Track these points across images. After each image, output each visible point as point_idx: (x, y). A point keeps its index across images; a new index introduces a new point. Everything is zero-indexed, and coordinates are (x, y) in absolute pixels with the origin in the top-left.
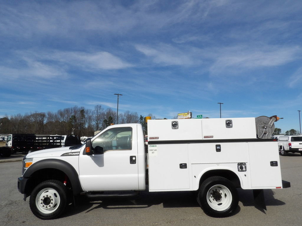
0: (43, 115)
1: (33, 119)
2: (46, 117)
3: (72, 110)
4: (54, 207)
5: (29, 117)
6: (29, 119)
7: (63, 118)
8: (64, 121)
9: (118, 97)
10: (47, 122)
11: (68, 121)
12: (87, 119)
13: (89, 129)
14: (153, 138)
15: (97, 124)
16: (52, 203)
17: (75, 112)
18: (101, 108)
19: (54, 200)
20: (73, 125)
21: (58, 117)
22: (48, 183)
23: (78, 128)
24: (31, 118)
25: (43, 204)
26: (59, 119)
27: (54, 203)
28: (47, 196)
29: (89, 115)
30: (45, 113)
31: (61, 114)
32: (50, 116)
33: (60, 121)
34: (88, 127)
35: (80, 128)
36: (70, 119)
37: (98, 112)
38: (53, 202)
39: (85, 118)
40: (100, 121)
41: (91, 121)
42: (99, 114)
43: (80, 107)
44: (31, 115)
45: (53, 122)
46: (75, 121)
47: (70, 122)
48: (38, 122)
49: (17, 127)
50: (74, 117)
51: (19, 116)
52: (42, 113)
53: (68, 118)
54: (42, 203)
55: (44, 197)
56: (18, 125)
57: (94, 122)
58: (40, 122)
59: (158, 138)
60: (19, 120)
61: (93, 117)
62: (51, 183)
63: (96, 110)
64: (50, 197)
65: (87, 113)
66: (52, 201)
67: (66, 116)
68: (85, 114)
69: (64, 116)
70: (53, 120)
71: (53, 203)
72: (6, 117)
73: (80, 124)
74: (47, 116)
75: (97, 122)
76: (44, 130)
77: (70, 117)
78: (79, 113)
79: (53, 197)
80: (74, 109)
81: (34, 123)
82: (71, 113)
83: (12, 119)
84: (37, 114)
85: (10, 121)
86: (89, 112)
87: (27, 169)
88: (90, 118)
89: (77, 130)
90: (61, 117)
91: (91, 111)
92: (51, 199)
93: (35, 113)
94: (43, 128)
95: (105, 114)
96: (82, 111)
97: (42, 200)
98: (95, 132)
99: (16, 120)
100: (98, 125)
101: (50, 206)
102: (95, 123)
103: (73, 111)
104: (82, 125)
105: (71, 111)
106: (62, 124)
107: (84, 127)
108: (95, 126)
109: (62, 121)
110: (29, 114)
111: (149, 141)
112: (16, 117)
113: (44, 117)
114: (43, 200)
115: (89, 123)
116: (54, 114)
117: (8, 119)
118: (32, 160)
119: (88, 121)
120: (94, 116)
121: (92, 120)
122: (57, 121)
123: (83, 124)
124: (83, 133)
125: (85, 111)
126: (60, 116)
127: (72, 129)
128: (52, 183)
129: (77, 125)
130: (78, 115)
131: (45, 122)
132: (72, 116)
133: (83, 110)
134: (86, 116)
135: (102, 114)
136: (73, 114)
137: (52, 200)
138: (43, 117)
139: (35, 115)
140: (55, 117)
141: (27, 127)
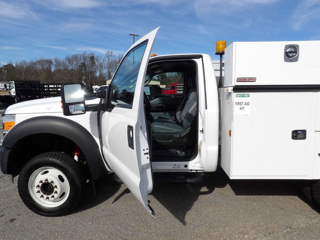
0: (50, 62)
1: (39, 67)
2: (54, 65)
3: (80, 56)
4: (60, 198)
5: (35, 64)
6: (35, 66)
7: (72, 65)
8: (73, 68)
9: (134, 38)
10: (55, 70)
11: (77, 68)
12: (98, 66)
13: (100, 77)
14: (244, 80)
15: (109, 72)
16: (56, 192)
17: (85, 59)
18: (112, 54)
19: (58, 187)
20: (83, 73)
21: (66, 64)
22: (47, 159)
23: (89, 77)
24: (37, 65)
25: (42, 194)
26: (68, 67)
27: (61, 192)
28: (47, 180)
29: (100, 62)
30: (51, 59)
31: (70, 60)
32: (57, 63)
33: (69, 69)
34: (99, 76)
35: (91, 77)
36: (79, 66)
37: (109, 59)
38: (58, 190)
39: (95, 65)
40: (112, 69)
41: (102, 69)
42: (111, 60)
43: (90, 53)
44: (37, 62)
45: (61, 69)
46: (85, 69)
47: (80, 70)
48: (45, 70)
49: (23, 74)
50: (84, 65)
51: (24, 62)
52: (49, 60)
53: (77, 65)
54: (38, 192)
55: (41, 182)
56: (25, 73)
57: (105, 70)
58: (48, 69)
59: (254, 80)
60: (25, 67)
61: (104, 64)
62: (51, 159)
63: (107, 57)
64: (52, 182)
65: (97, 60)
66: (55, 189)
67: (75, 63)
68: (95, 61)
69: (73, 63)
70: (61, 68)
71: (59, 192)
72: (11, 64)
73: (91, 72)
74: (54, 63)
75: (109, 70)
76: (53, 79)
77: (80, 65)
78: (89, 59)
79: (57, 182)
80: (83, 55)
81: (41, 71)
82: (81, 60)
83: (17, 65)
84: (44, 60)
85: (15, 67)
86: (99, 59)
87: (7, 132)
88: (101, 66)
89: (87, 78)
90: (70, 63)
91: (102, 58)
92: (54, 186)
93: (41, 59)
94: (51, 76)
95: (117, 62)
96: (92, 58)
97: (38, 186)
98: (107, 81)
99: (22, 67)
100: (110, 74)
101: (53, 197)
102: (107, 71)
103: (82, 58)
104: (92, 73)
105: (79, 58)
106: (72, 72)
107: (95, 76)
108: (107, 74)
109: (71, 69)
110: (35, 61)
111: (236, 86)
112: (21, 63)
113: (51, 64)
114: (40, 186)
115: (100, 71)
116: (62, 60)
117: (14, 66)
118: (14, 118)
119: (98, 69)
120: (106, 63)
121: (104, 68)
122: (66, 68)
123: (94, 72)
124: (94, 81)
125: (96, 58)
126: (68, 63)
127: (82, 77)
128: (54, 160)
129: (88, 73)
130: (88, 63)
131: (53, 69)
132: (81, 64)
133: (93, 56)
134: (97, 64)
135: (114, 61)
136: (82, 61)
137: (56, 187)
138: (49, 64)
139: (41, 62)
140: (63, 64)
141: (34, 75)
